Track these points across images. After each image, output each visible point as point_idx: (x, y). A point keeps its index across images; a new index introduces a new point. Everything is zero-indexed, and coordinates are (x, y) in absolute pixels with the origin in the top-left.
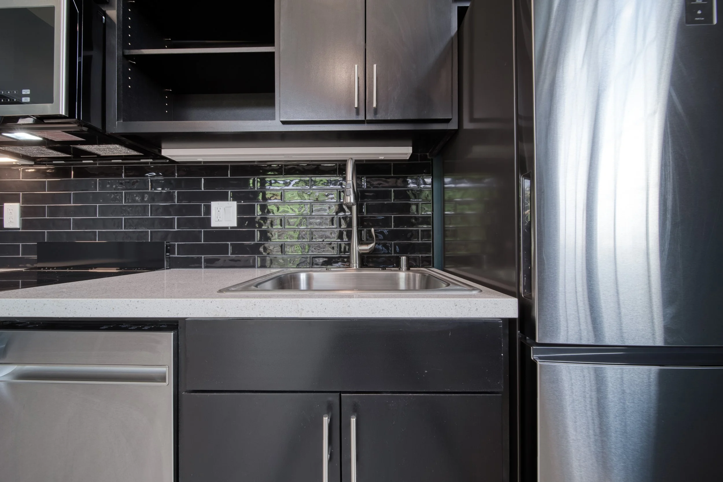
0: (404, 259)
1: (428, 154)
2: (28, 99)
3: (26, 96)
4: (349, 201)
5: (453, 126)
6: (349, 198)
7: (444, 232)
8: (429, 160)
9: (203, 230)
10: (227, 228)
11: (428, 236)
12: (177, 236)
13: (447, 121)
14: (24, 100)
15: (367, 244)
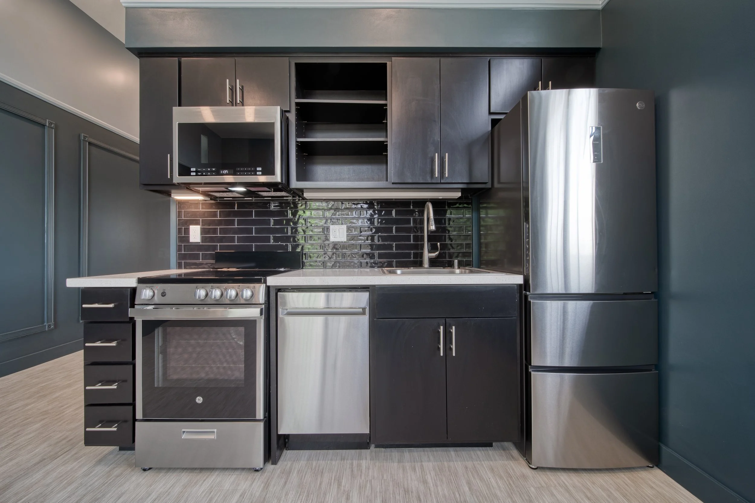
0: (456, 262)
1: (469, 195)
2: (260, 173)
3: (259, 171)
4: (432, 229)
5: (489, 186)
6: (432, 227)
7: (480, 245)
8: (470, 199)
9: (327, 243)
10: (340, 242)
11: (469, 248)
13: (485, 183)
14: (258, 173)
15: (434, 252)
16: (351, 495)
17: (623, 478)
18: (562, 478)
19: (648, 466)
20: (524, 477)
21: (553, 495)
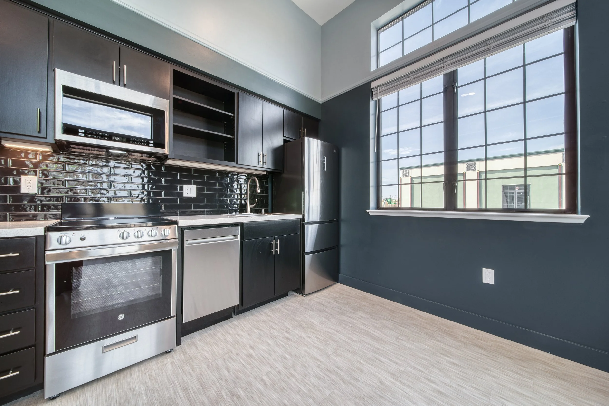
0: (263, 210)
1: (268, 174)
2: (153, 145)
4: (258, 192)
9: (179, 198)
10: (191, 197)
12: (163, 200)
13: (281, 170)
14: (150, 145)
15: (253, 205)
16: (239, 333)
17: (330, 289)
18: (315, 295)
19: (335, 283)
20: (303, 300)
21: (314, 300)
